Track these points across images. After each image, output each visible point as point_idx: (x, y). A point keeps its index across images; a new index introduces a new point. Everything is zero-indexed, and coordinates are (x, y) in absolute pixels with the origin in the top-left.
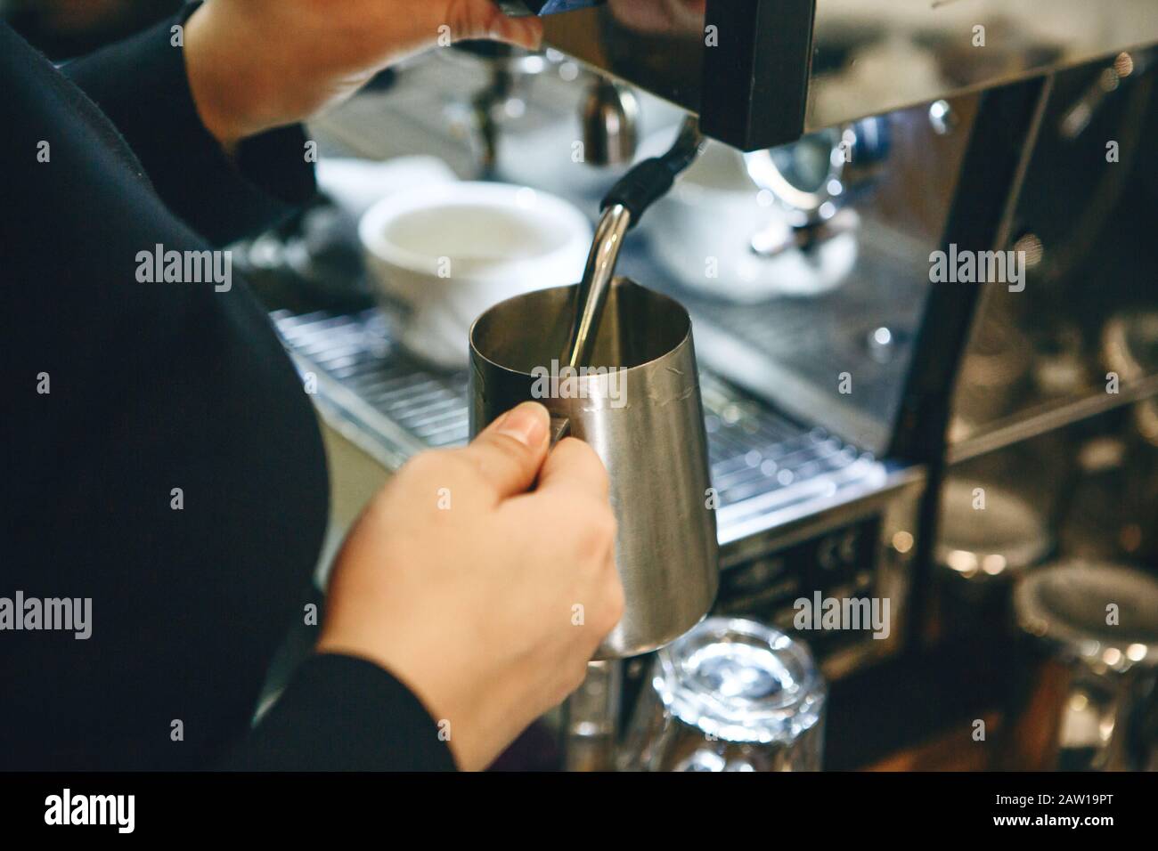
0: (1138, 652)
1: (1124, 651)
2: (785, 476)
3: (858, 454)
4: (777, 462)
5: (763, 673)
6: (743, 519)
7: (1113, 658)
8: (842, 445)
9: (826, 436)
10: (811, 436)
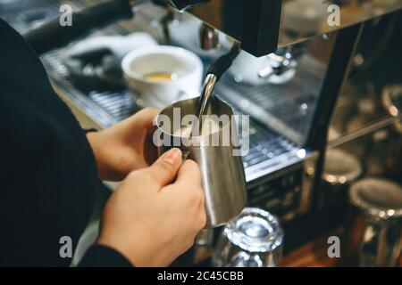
0: (391, 213)
1: (386, 212)
2: (270, 155)
3: (296, 146)
4: (267, 149)
5: (262, 227)
6: (255, 171)
7: (382, 214)
8: (290, 142)
9: (285, 138)
10: (279, 139)
